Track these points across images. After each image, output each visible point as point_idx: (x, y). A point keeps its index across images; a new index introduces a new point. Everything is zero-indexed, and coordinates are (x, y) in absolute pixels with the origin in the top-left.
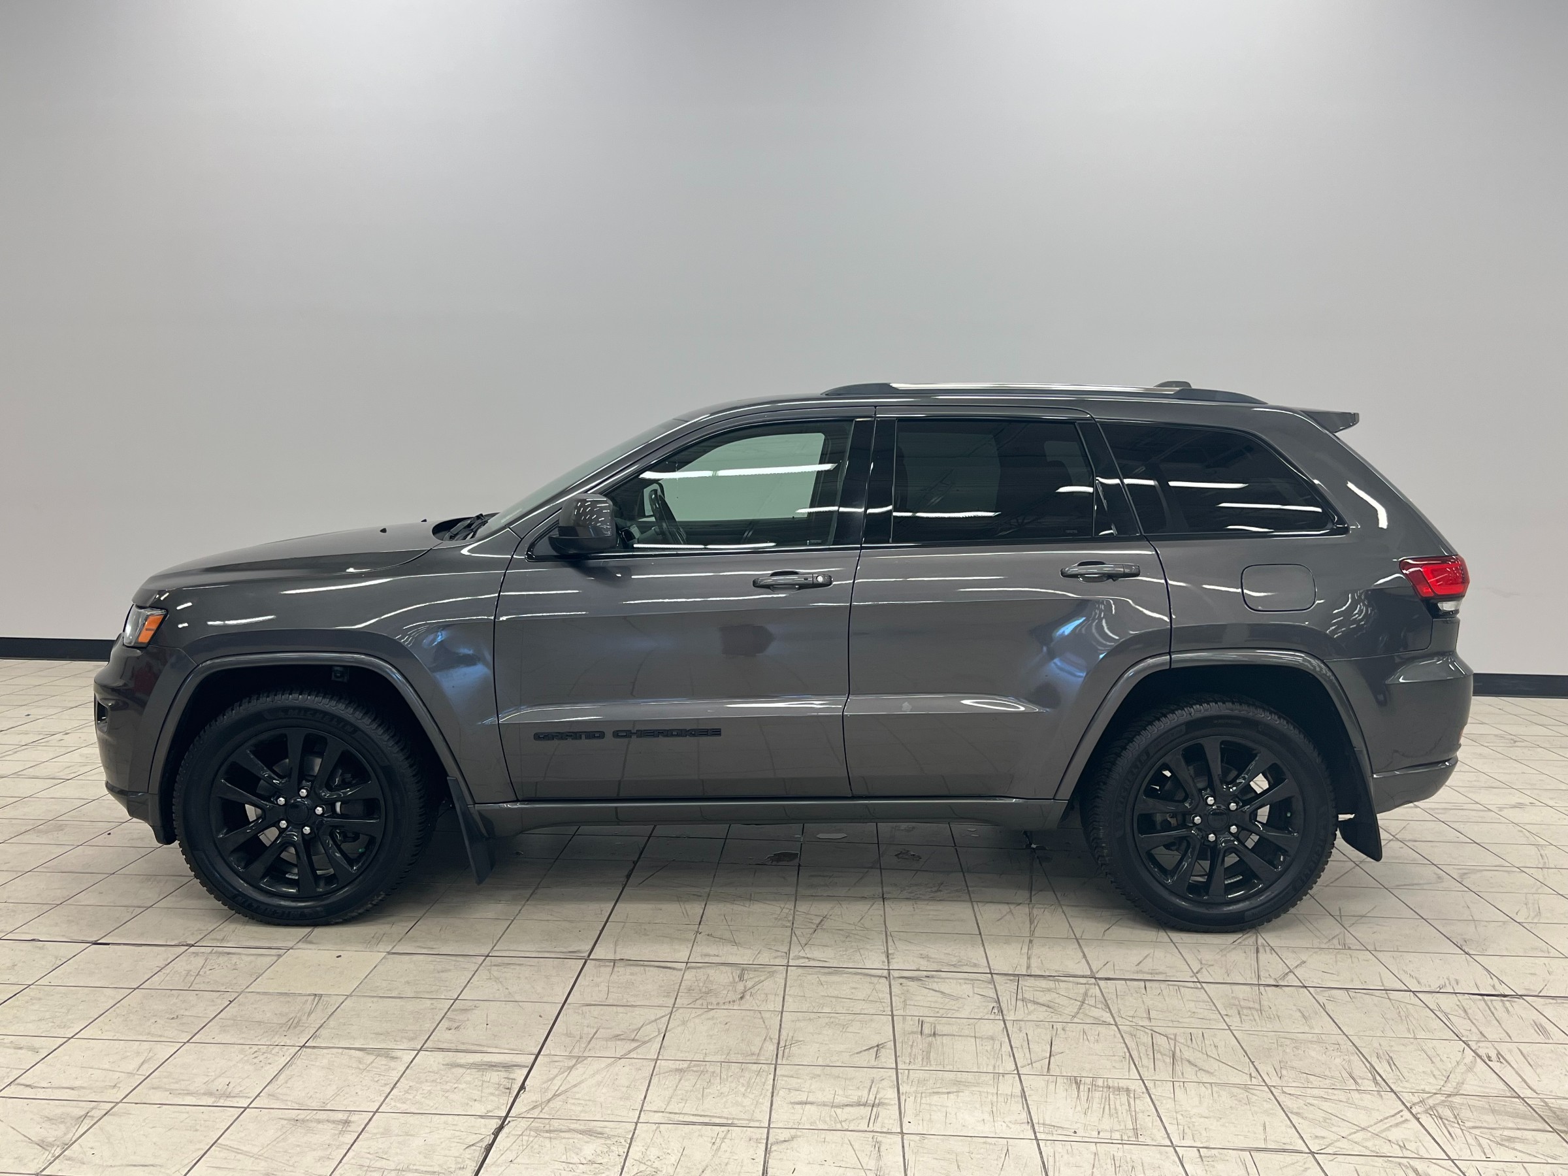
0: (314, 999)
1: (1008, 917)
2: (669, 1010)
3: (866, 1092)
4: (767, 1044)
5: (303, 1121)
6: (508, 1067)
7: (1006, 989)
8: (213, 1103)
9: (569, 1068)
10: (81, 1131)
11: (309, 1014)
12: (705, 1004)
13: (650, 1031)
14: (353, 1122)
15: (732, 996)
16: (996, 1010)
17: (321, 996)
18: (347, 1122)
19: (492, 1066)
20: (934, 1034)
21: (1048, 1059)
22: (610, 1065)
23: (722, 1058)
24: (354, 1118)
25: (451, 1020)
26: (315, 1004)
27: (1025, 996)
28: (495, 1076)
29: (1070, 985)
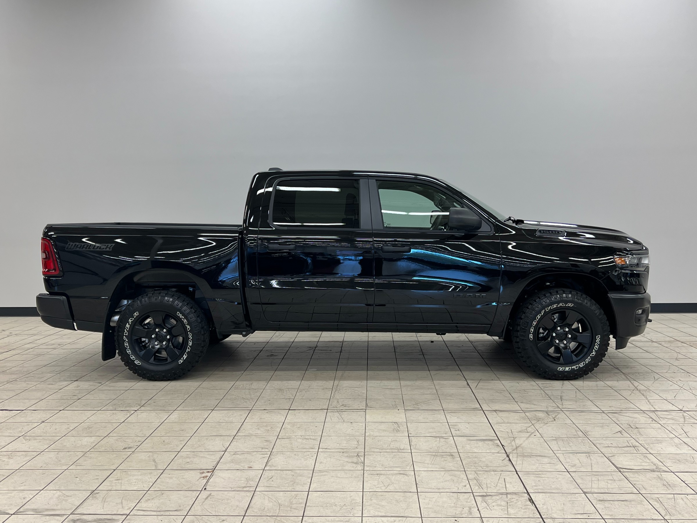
1: (633, 394)
2: (531, 424)
3: (628, 443)
4: (578, 432)
6: (490, 440)
7: (652, 415)
9: (513, 440)
10: (363, 459)
11: (399, 428)
12: (542, 422)
13: (530, 429)
15: (550, 420)
16: (654, 421)
17: (396, 422)
18: (452, 455)
20: (637, 428)
21: (685, 434)
22: (527, 439)
23: (566, 436)
26: (397, 425)
27: (661, 416)
28: (489, 442)
29: (675, 413)
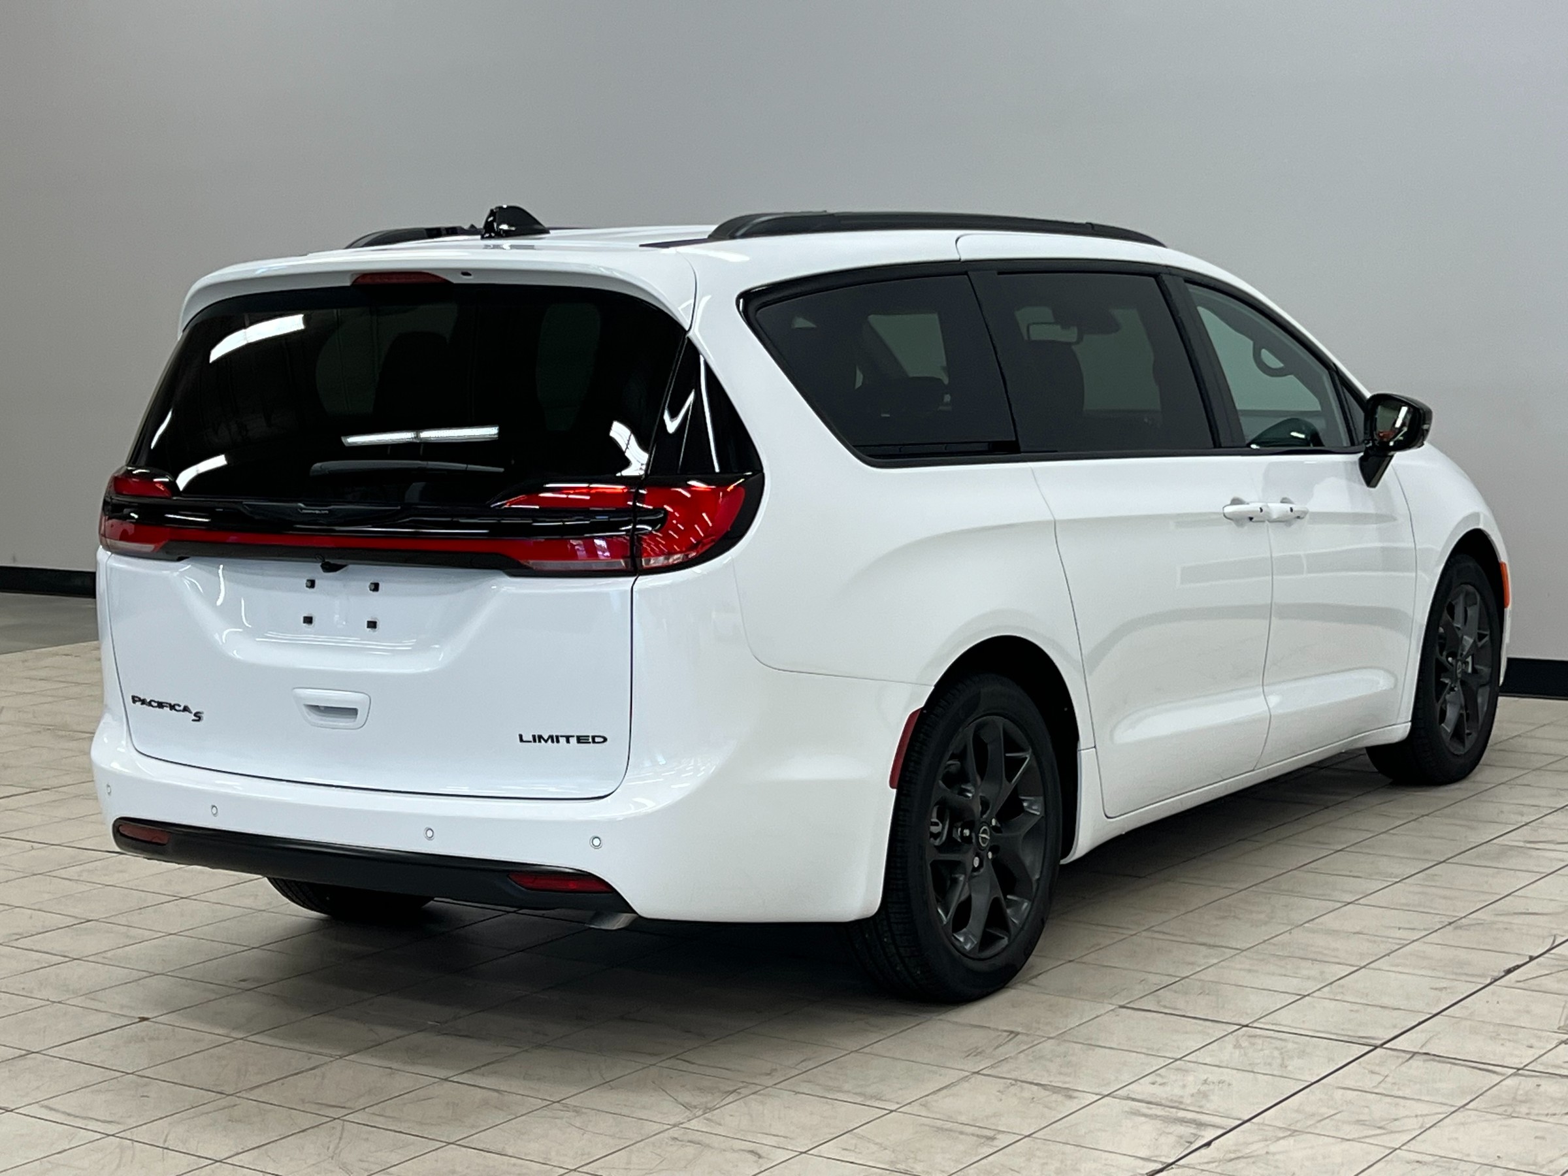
0: (1009, 1035)
2: (1452, 1109)
5: (947, 1130)
6: (1200, 1125)
8: (862, 1101)
9: (1279, 1137)
11: (995, 1049)
12: (1510, 1110)
13: (1413, 1125)
14: (998, 1139)
17: (1018, 1034)
18: (993, 1139)
19: (1183, 1121)
22: (1332, 1143)
24: (999, 1136)
25: (1159, 1075)
26: (1008, 1039)
28: (1179, 1130)
